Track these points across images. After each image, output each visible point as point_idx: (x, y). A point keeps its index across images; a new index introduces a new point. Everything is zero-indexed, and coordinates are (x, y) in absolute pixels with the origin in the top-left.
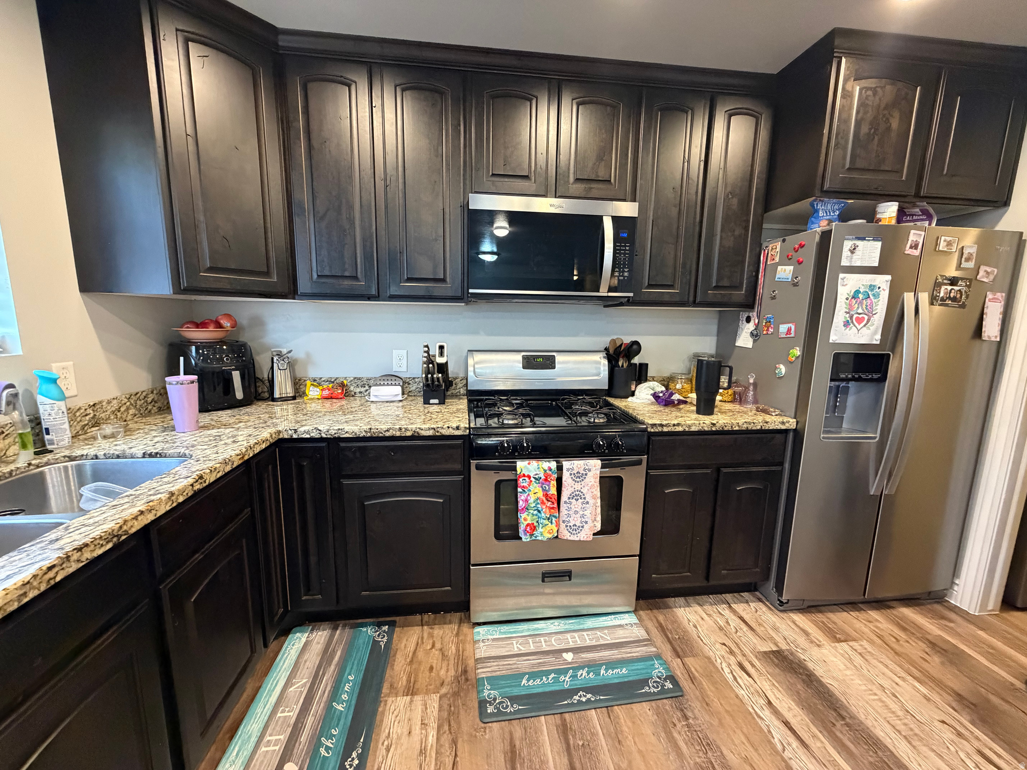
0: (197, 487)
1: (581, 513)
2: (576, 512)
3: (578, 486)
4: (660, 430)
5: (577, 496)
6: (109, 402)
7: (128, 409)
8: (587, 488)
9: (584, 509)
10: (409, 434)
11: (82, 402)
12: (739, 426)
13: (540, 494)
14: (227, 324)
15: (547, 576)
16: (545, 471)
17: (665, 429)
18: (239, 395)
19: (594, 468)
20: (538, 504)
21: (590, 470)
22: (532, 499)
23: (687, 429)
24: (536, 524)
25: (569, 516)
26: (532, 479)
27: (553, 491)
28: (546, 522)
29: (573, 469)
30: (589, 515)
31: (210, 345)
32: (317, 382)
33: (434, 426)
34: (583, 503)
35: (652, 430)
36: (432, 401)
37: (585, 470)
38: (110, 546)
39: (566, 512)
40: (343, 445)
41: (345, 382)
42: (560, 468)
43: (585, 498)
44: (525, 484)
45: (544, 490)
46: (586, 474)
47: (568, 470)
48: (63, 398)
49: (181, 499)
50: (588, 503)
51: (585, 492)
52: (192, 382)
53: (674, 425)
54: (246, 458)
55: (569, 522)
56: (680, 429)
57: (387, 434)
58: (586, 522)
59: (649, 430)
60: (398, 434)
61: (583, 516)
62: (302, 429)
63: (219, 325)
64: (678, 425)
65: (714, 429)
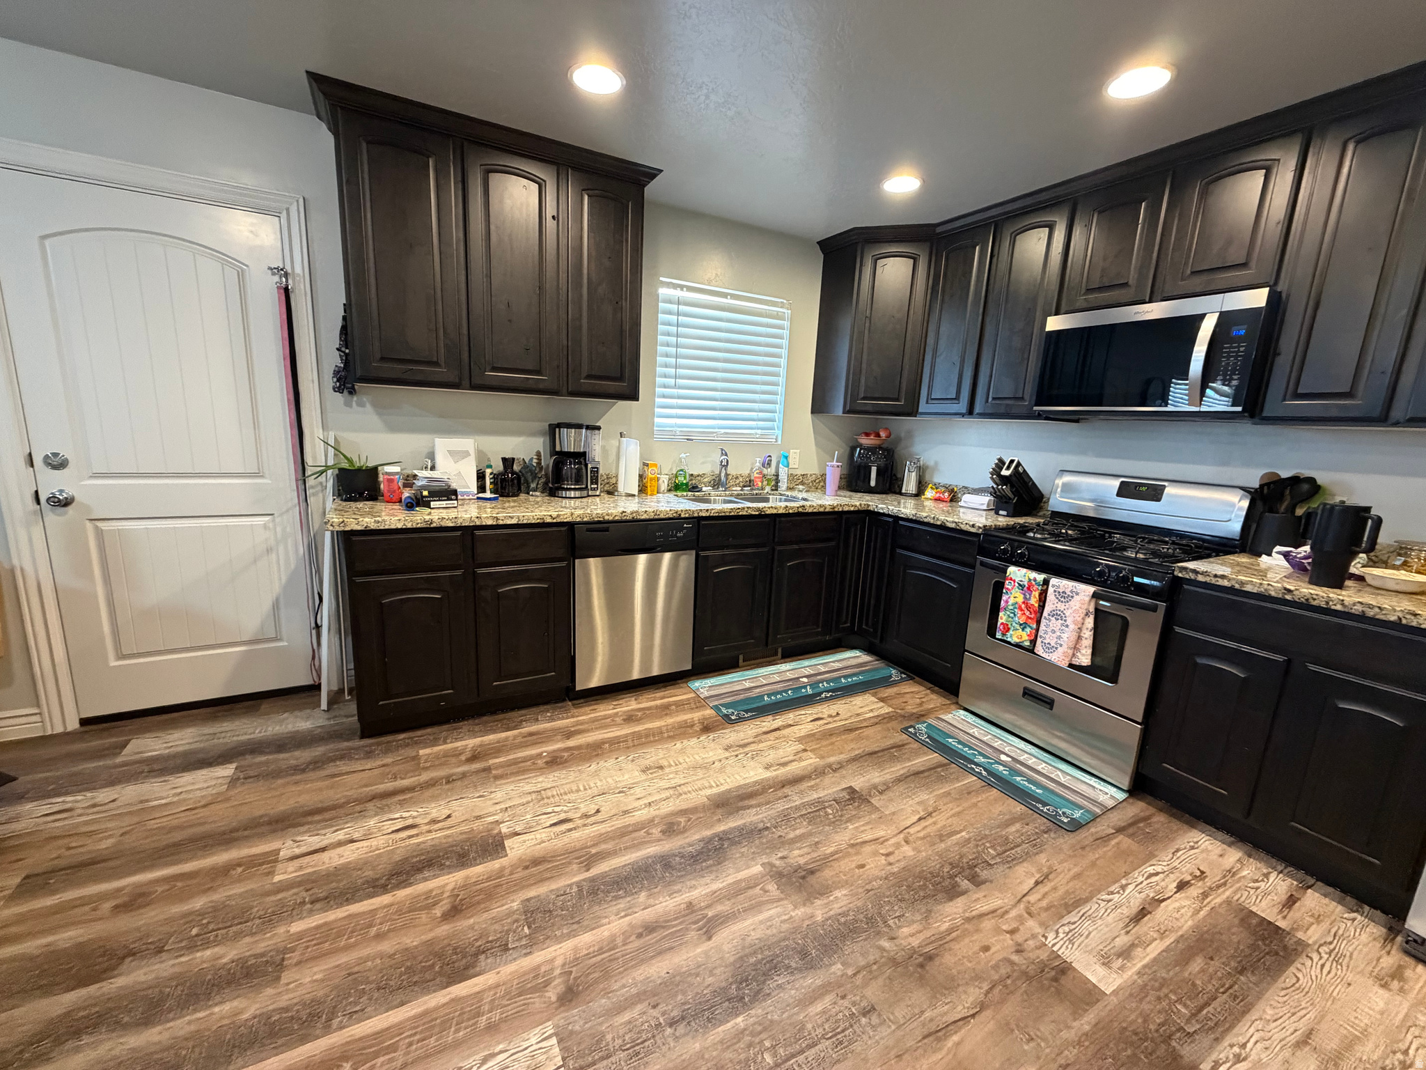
0: (800, 510)
1: (1058, 634)
2: (1053, 632)
3: (1061, 606)
4: (1193, 577)
5: (1058, 615)
6: (811, 475)
7: (820, 482)
8: (1070, 611)
9: (1062, 631)
10: (939, 523)
11: (799, 472)
12: (1343, 604)
13: (1020, 599)
14: (883, 434)
15: (1027, 693)
16: (1030, 580)
17: (1200, 578)
18: (873, 483)
19: (1083, 594)
20: (1015, 608)
21: (1077, 594)
22: (1011, 601)
23: (1237, 586)
24: (1010, 626)
25: (1046, 633)
26: (1017, 585)
27: (1034, 601)
28: (1018, 627)
29: (1059, 587)
30: (1065, 639)
31: (869, 449)
32: (936, 486)
33: (957, 520)
34: (1062, 625)
35: (1180, 575)
36: (1001, 512)
37: (1072, 592)
38: (757, 513)
39: (1044, 628)
40: (901, 522)
41: (955, 489)
42: (1046, 582)
43: (1065, 621)
44: (1010, 587)
45: (1025, 598)
46: (1072, 597)
47: (1053, 586)
48: (788, 466)
49: (791, 511)
50: (1067, 626)
51: (1067, 615)
52: (838, 466)
53: (1216, 576)
54: (836, 510)
55: (1045, 639)
56: (1225, 583)
57: (926, 520)
58: (1061, 645)
59: (1176, 573)
60: (932, 521)
61: (1059, 638)
62: (880, 506)
63: (878, 435)
64: (1223, 577)
65: (1288, 597)
